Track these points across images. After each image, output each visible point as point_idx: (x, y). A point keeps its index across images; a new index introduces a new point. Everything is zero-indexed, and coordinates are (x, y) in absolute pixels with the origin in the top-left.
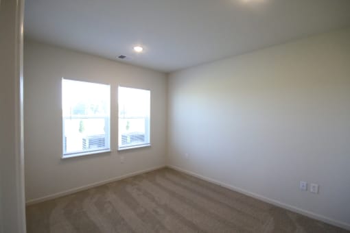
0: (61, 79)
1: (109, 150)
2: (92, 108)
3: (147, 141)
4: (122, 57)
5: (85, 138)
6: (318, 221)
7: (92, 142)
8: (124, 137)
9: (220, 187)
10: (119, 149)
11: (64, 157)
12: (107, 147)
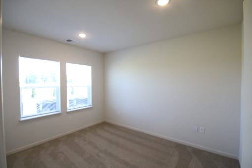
0: (18, 57)
1: (60, 112)
2: (42, 78)
3: (89, 104)
4: (69, 41)
5: (38, 102)
6: (205, 151)
7: (45, 106)
8: (71, 101)
9: (143, 133)
10: (68, 111)
11: (22, 119)
12: (58, 109)
